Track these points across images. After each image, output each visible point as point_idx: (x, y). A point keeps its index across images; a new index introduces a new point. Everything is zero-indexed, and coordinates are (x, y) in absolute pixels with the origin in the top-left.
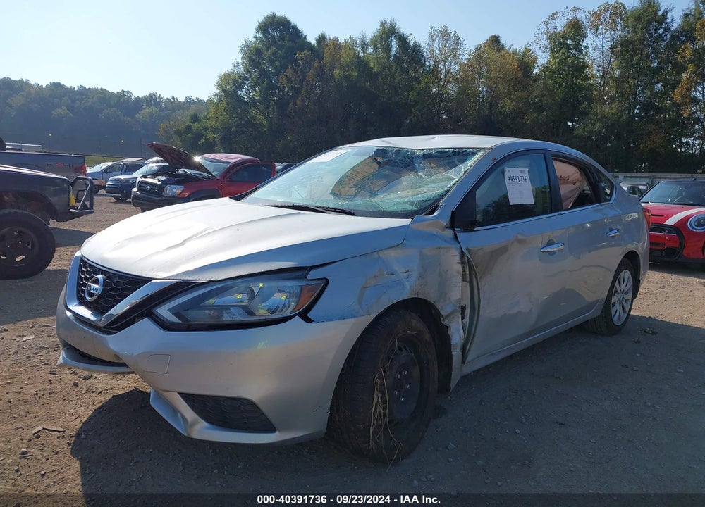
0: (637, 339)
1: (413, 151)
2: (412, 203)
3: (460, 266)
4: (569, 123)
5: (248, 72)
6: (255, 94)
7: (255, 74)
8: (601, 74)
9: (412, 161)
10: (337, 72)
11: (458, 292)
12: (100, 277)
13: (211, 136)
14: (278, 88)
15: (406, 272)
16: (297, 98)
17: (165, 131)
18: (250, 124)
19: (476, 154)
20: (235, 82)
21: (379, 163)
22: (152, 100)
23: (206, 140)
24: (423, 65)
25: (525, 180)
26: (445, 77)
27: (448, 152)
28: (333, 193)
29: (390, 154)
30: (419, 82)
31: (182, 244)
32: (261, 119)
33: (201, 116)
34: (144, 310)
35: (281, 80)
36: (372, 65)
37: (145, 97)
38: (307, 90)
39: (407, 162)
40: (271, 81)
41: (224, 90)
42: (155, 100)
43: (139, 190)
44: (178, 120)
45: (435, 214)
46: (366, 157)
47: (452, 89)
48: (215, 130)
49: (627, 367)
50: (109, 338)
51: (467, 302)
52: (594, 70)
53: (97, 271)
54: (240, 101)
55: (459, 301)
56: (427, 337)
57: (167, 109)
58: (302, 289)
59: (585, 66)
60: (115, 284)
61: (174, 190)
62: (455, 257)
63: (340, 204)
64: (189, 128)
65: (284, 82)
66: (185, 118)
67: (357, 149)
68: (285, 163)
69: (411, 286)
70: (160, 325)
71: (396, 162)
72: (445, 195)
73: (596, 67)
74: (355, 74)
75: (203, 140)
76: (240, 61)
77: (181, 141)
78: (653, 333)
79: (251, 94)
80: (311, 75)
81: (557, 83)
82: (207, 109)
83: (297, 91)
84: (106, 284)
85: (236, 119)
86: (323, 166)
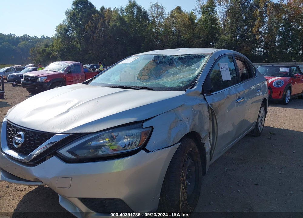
0: (269, 138)
1: (173, 57)
2: (182, 83)
3: (208, 113)
4: (211, 44)
5: (70, 24)
6: (74, 34)
7: (73, 25)
8: (223, 22)
9: (173, 61)
10: (111, 24)
11: (207, 126)
12: (21, 133)
13: (55, 54)
14: (85, 31)
15: (187, 119)
16: (94, 35)
17: (33, 52)
18: (73, 47)
19: (205, 56)
20: (64, 29)
21: (156, 63)
22: (25, 38)
23: (53, 56)
24: (149, 20)
25: (227, 68)
26: (158, 25)
27: (191, 56)
28: (138, 79)
29: (161, 58)
30: (147, 27)
31: (67, 111)
32: (78, 45)
33: (50, 44)
34: (53, 151)
35: (86, 27)
36: (126, 20)
37: (22, 37)
38: (98, 31)
39: (170, 62)
40: (81, 27)
41: (60, 33)
42: (26, 38)
43: (25, 80)
44: (38, 47)
45: (195, 88)
46: (150, 60)
47: (161, 30)
48: (57, 51)
49: (271, 152)
50: (32, 169)
51: (211, 130)
52: (220, 21)
53: (19, 130)
54: (67, 37)
55: (208, 130)
56: (197, 150)
57: (32, 42)
58: (141, 133)
59: (216, 19)
60: (32, 137)
61: (42, 79)
62: (206, 109)
63: (144, 84)
64: (44, 50)
65: (87, 28)
66: (42, 46)
67: (144, 56)
68: (91, 65)
69: (190, 126)
70: (63, 161)
71: (164, 62)
72: (197, 77)
73: (220, 20)
74: (118, 24)
75: (51, 56)
76: (66, 19)
77: (41, 56)
78: (274, 134)
79: (73, 34)
80: (99, 25)
81: (205, 26)
82: (52, 42)
83: (93, 32)
84: (26, 137)
85: (66, 46)
86: (129, 65)
